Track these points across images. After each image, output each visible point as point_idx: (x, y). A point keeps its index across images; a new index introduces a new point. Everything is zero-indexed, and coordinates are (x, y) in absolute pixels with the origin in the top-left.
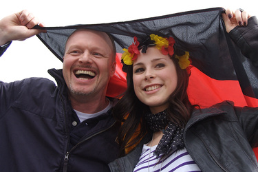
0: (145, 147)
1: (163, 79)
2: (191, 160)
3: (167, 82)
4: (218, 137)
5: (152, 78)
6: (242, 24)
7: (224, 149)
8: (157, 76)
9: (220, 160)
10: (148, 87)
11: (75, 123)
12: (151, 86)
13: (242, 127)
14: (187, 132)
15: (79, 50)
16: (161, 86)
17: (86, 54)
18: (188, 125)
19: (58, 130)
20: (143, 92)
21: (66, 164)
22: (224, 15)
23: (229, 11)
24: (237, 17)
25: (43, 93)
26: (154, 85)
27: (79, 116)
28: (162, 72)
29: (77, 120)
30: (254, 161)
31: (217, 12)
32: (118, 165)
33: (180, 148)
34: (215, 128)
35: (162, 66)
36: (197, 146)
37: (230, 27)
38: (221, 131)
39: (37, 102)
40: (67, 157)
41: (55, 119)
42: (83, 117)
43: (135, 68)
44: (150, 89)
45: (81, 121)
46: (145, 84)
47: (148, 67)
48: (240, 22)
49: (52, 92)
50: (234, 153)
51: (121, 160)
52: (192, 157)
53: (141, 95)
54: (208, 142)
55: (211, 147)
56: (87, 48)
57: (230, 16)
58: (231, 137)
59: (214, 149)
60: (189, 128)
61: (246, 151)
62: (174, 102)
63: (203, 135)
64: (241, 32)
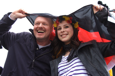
0: (63, 57)
1: (68, 32)
2: (80, 61)
3: (69, 33)
4: (91, 53)
5: (64, 32)
6: (100, 10)
7: (93, 58)
8: (66, 31)
9: (91, 62)
10: (62, 35)
11: (37, 49)
12: (63, 35)
13: (100, 49)
14: (78, 51)
15: (38, 23)
16: (67, 34)
17: (41, 24)
18: (79, 48)
19: (31, 51)
20: (61, 37)
21: (33, 63)
22: (93, 7)
23: (95, 6)
24: (98, 8)
25: (27, 37)
26: (65, 34)
27: (39, 47)
28: (68, 29)
29: (38, 48)
30: (105, 63)
31: (90, 6)
32: (53, 62)
33: (76, 57)
34: (89, 50)
35: (67, 27)
36: (82, 56)
37: (95, 12)
38: (91, 51)
39: (25, 40)
40: (34, 61)
41: (30, 47)
42: (40, 47)
43: (58, 28)
44: (63, 36)
45: (40, 48)
46: (61, 34)
47: (62, 28)
48: (99, 10)
49: (30, 37)
50: (97, 59)
51: (54, 60)
52: (80, 60)
53: (60, 38)
54: (86, 55)
55: (88, 57)
56: (41, 22)
57: (95, 7)
58: (95, 53)
60: (79, 50)
61: (101, 58)
62: (72, 40)
63: (84, 52)
64: (100, 14)
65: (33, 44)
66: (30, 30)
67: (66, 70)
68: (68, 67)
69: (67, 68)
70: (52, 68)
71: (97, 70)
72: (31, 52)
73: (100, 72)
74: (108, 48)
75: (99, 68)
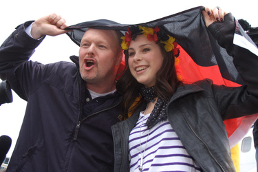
3: (152, 64)
4: (196, 110)
5: (139, 60)
6: (219, 20)
7: (200, 120)
9: (196, 130)
11: (88, 100)
13: (217, 104)
14: (170, 106)
15: (88, 44)
16: (148, 66)
21: (77, 131)
22: (204, 12)
23: (208, 9)
24: (214, 14)
26: (141, 66)
27: (91, 94)
29: (90, 97)
30: (223, 131)
31: (198, 10)
34: (194, 103)
35: (147, 50)
36: (179, 118)
37: (209, 22)
38: (198, 105)
40: (78, 126)
41: (72, 95)
42: (94, 95)
45: (93, 98)
48: (217, 18)
50: (207, 124)
52: (172, 126)
54: (187, 114)
55: (189, 118)
56: (93, 41)
57: (209, 13)
58: (206, 110)
59: (191, 120)
60: (174, 101)
61: (217, 122)
62: (159, 80)
63: (184, 108)
64: (218, 27)
65: (77, 89)
66: (73, 58)
67: (144, 146)
68: (148, 141)
69: (145, 142)
70: (116, 140)
71: (205, 147)
72: (73, 106)
73: (212, 150)
74: (234, 101)
75: (209, 143)
